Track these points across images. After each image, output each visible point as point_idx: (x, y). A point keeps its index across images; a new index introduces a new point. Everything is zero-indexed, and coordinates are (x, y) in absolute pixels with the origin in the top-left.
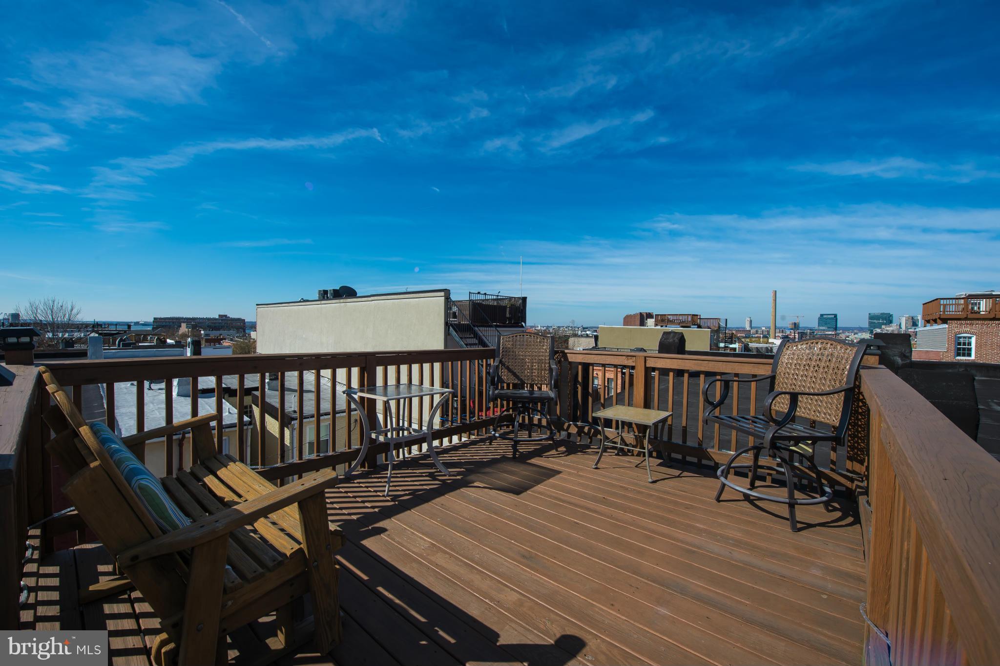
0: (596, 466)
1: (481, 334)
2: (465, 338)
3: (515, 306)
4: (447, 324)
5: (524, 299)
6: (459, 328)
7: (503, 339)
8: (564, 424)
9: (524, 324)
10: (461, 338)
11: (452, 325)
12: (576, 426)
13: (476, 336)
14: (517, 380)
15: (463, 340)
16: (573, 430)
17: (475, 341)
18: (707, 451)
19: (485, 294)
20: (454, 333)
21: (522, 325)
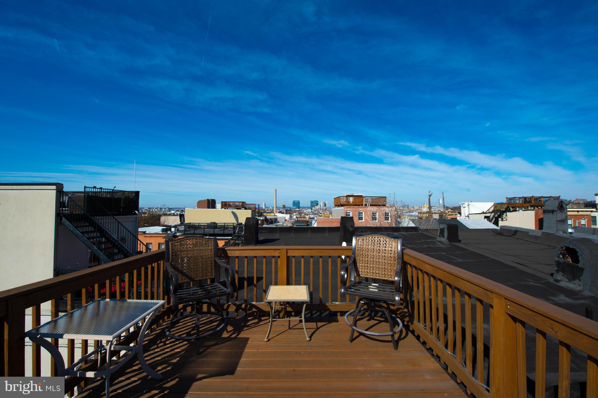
0: (267, 340)
1: (98, 222)
2: (82, 226)
3: (129, 198)
4: (59, 216)
5: (137, 193)
6: (71, 218)
7: (172, 244)
8: (224, 305)
9: (137, 212)
10: (76, 227)
11: (65, 216)
12: (235, 305)
13: (93, 224)
14: (187, 279)
15: (79, 229)
16: (232, 309)
17: (91, 229)
18: (326, 305)
19: (101, 188)
20: (67, 223)
21: (136, 212)
